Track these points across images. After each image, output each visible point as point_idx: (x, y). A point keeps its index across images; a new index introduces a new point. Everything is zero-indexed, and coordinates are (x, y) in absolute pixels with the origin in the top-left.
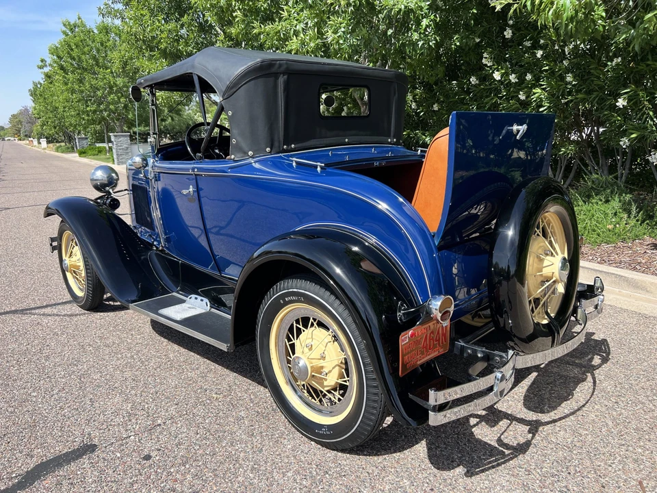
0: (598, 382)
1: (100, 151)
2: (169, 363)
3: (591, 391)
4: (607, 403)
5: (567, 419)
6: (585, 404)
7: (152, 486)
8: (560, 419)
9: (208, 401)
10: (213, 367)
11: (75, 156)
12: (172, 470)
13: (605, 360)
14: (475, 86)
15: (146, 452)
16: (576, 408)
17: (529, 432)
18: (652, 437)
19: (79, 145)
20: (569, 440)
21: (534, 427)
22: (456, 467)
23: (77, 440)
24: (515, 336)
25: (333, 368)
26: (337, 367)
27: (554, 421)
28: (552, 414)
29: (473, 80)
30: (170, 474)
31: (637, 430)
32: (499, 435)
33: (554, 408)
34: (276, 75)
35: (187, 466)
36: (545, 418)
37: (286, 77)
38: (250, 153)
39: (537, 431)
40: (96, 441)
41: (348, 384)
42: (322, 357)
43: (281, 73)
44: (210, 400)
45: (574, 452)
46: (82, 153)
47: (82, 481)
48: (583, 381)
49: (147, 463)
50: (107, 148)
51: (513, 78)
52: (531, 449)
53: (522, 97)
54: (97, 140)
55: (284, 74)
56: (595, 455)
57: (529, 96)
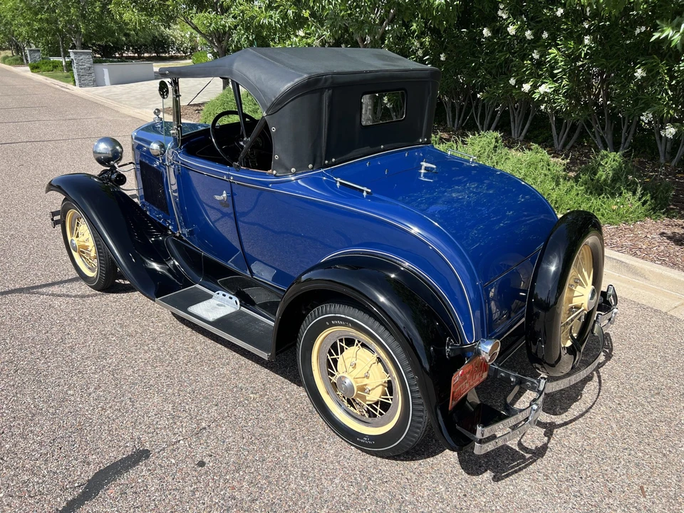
0: (603, 381)
2: (198, 357)
3: (597, 391)
4: (611, 405)
5: (577, 422)
6: (592, 406)
7: (212, 494)
8: (571, 421)
9: (246, 402)
10: (243, 362)
12: (228, 477)
13: (608, 357)
14: (487, 38)
15: (198, 459)
16: (584, 410)
17: (545, 435)
18: (650, 441)
20: (580, 443)
21: (549, 429)
22: (484, 472)
23: (128, 444)
24: (545, 363)
25: (377, 387)
26: (381, 387)
27: (566, 424)
28: (563, 416)
29: (486, 32)
30: (226, 481)
31: (638, 433)
32: (519, 439)
33: (565, 410)
34: (321, 91)
35: (241, 473)
36: (558, 420)
37: (330, 91)
38: (293, 170)
39: (552, 435)
40: (147, 446)
41: (390, 402)
42: (367, 376)
43: (326, 88)
44: (248, 400)
45: (585, 456)
47: (145, 490)
48: (590, 381)
49: (203, 470)
51: (529, 35)
52: (548, 453)
53: (536, 56)
56: (603, 459)
57: (543, 55)
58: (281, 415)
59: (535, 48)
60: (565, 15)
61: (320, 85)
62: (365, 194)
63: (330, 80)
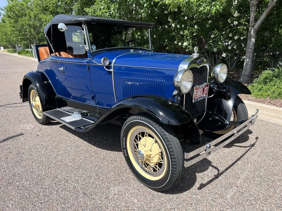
1: (27, 52)
11: (16, 55)
14: (167, 29)
19: (18, 50)
29: (166, 27)
46: (20, 53)
50: (30, 51)
51: (178, 26)
53: (181, 33)
54: (26, 47)
57: (183, 32)
59: (181, 30)
60: (188, 19)
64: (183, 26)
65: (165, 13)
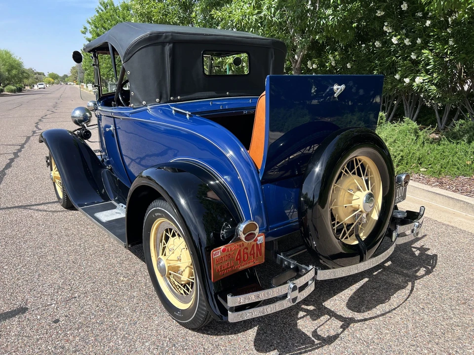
0: (415, 290)
2: (102, 251)
3: (406, 297)
4: (414, 308)
5: (376, 319)
6: (396, 308)
7: (50, 342)
8: (371, 318)
9: (116, 282)
10: (131, 257)
12: (68, 333)
13: (428, 272)
14: (379, 48)
15: (57, 317)
16: (388, 310)
17: (341, 327)
18: (440, 341)
20: (371, 337)
21: (347, 323)
22: (272, 351)
23: (17, 303)
25: (186, 268)
26: (188, 268)
27: (365, 320)
28: (366, 314)
29: (377, 44)
30: (66, 335)
31: (431, 333)
32: (316, 328)
33: (369, 309)
34: (163, 44)
35: (80, 331)
36: (358, 316)
37: (171, 45)
38: (144, 103)
39: (348, 327)
40: (29, 306)
41: (194, 281)
42: (179, 259)
43: (167, 43)
44: (117, 281)
45: (371, 347)
47: (7, 334)
48: (403, 288)
49: (55, 325)
51: (407, 42)
52: (337, 341)
55: (169, 43)
56: (387, 351)
58: (135, 294)
59: (412, 51)
60: (433, 25)
61: (161, 40)
62: (188, 116)
63: (170, 37)
64: (419, 41)
65: (377, 14)
